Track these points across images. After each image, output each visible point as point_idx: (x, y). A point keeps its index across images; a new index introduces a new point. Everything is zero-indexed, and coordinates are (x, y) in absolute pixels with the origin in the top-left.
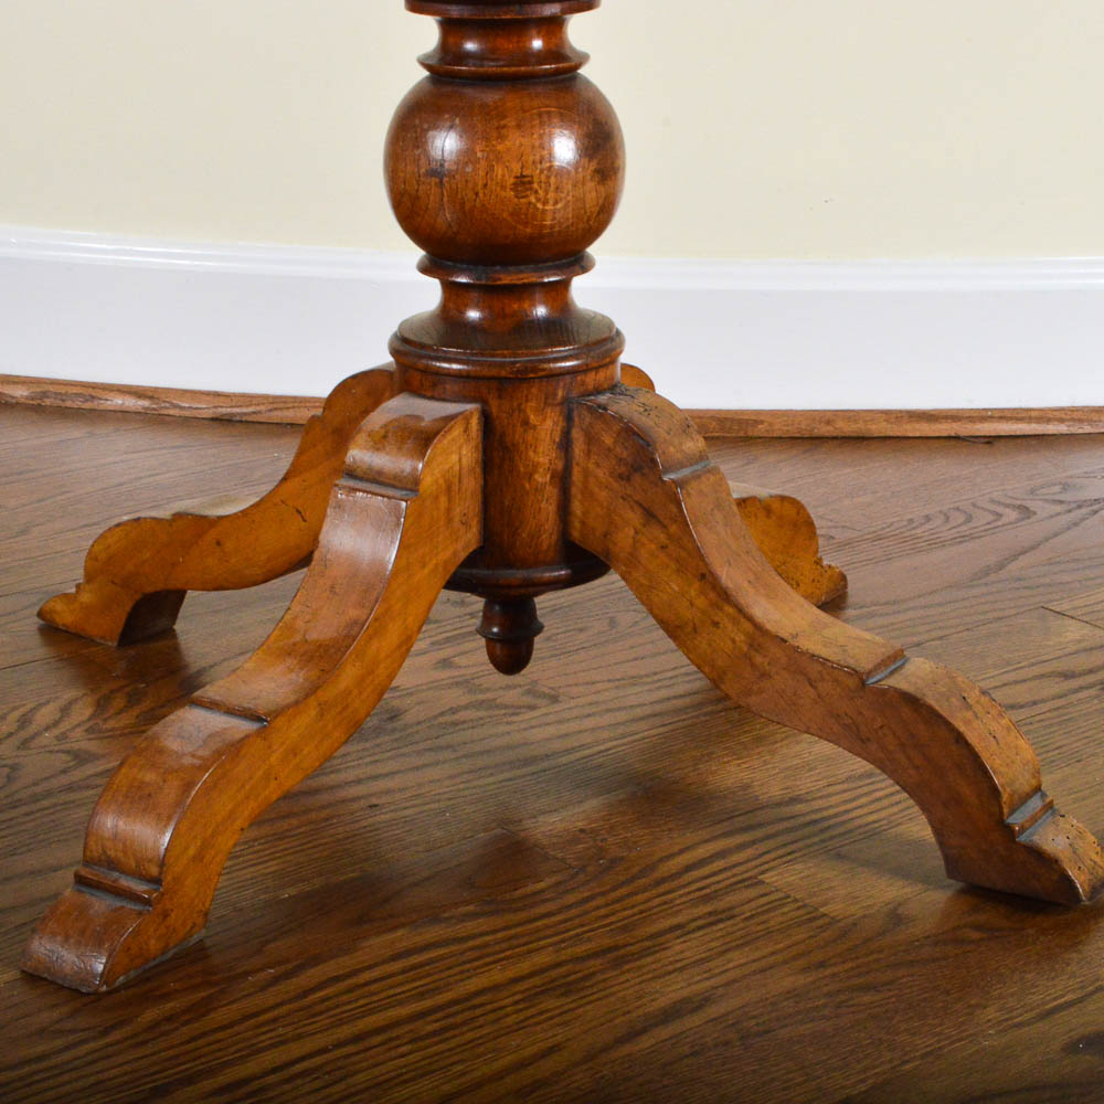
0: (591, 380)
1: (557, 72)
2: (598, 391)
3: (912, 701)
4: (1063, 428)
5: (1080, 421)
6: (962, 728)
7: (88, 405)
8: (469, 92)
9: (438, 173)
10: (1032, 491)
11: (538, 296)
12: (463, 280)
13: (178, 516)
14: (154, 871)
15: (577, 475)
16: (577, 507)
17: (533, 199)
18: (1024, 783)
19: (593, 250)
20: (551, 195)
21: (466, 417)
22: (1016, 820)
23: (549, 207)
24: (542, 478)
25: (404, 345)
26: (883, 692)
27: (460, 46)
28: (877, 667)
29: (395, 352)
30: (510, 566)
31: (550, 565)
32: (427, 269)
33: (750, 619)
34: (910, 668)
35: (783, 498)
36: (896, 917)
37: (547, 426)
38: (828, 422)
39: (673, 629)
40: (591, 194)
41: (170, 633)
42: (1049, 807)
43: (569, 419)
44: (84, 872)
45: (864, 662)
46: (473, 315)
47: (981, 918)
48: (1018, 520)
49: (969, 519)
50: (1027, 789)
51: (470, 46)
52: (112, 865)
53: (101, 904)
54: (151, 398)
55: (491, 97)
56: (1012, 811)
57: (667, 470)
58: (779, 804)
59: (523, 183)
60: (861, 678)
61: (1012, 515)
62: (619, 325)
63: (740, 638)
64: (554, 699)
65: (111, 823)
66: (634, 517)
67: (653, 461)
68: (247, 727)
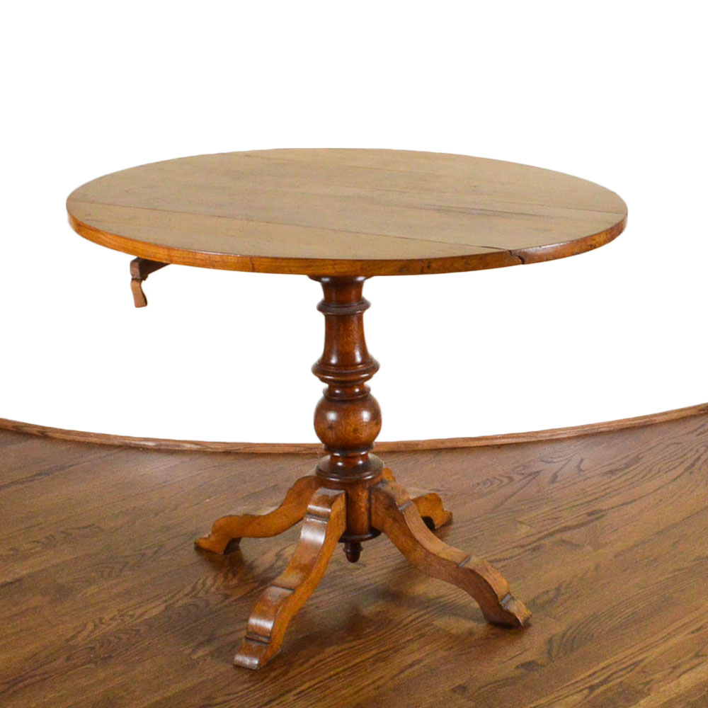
0: (376, 481)
2: (378, 483)
3: (472, 571)
8: (338, 405)
9: (331, 427)
11: (360, 458)
12: (338, 455)
14: (269, 635)
15: (373, 508)
16: (373, 517)
17: (359, 434)
18: (504, 592)
20: (363, 433)
21: (341, 495)
22: (502, 603)
24: (363, 510)
25: (319, 471)
26: (464, 569)
27: (334, 391)
28: (462, 562)
29: (317, 473)
30: (355, 534)
31: (367, 534)
32: (326, 451)
33: (425, 549)
34: (471, 560)
36: (471, 633)
37: (364, 495)
42: (512, 598)
43: (370, 493)
44: (248, 636)
45: (458, 560)
46: (340, 464)
47: (493, 632)
48: (508, 483)
50: (506, 593)
51: (338, 392)
52: (256, 634)
53: (254, 645)
55: (345, 406)
56: (502, 599)
57: (399, 507)
58: (437, 598)
59: (355, 430)
60: (457, 565)
63: (422, 554)
65: (254, 621)
66: (390, 520)
67: (395, 504)
68: (289, 592)
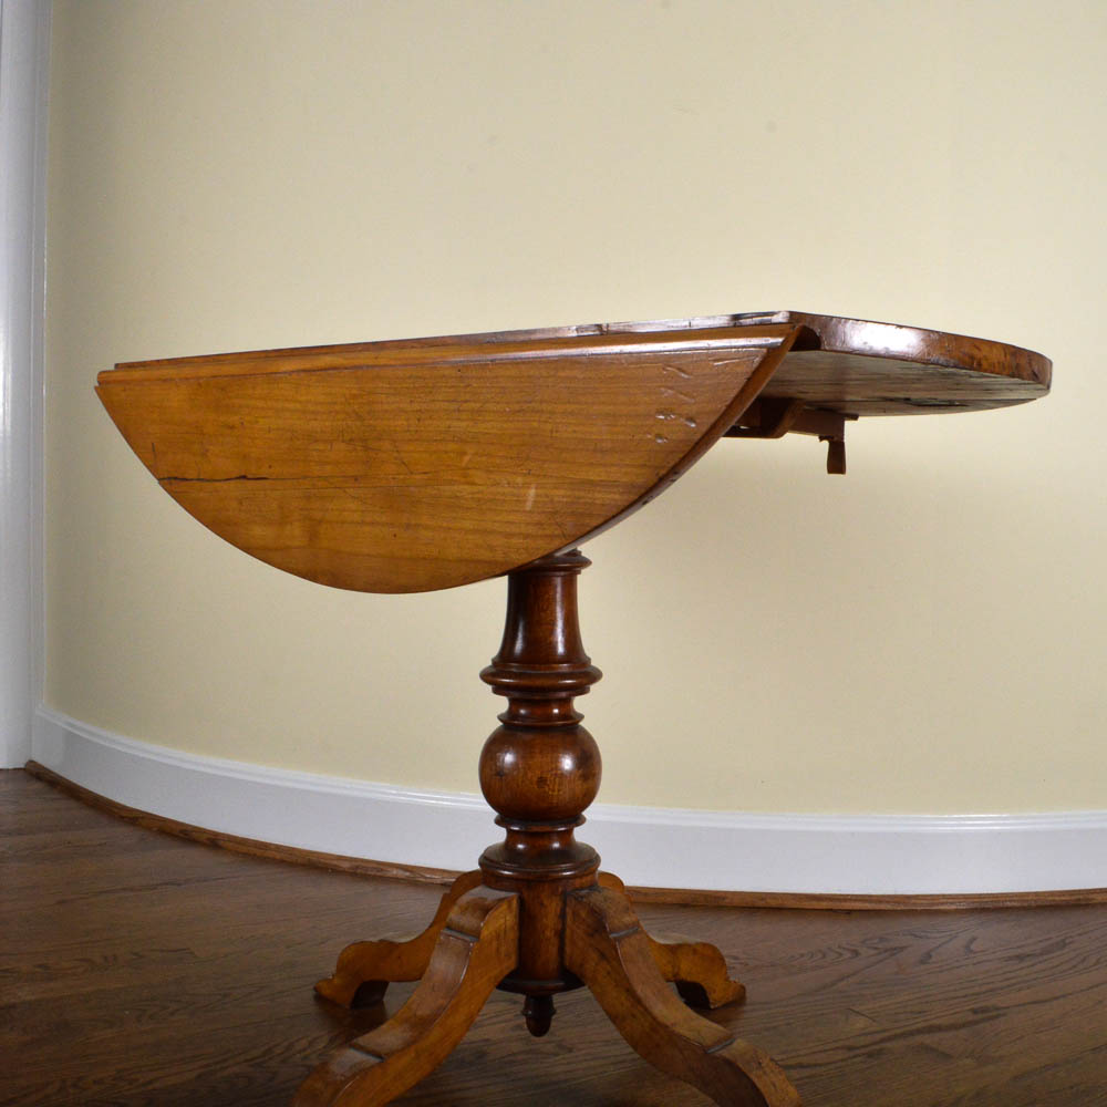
0: (578, 882)
1: (563, 725)
2: (582, 888)
3: (730, 1063)
4: (889, 907)
5: (899, 903)
6: (755, 1080)
7: (379, 874)
8: (519, 734)
10: (863, 942)
11: (554, 838)
12: (515, 828)
13: (381, 941)
15: (568, 932)
16: (568, 949)
17: (547, 789)
19: (585, 813)
20: (556, 788)
21: (509, 900)
23: (556, 793)
24: (549, 933)
25: (486, 860)
26: (715, 1058)
27: (518, 711)
28: (715, 1044)
29: (480, 864)
31: (554, 979)
32: (498, 822)
33: (650, 1014)
34: (735, 1045)
35: (704, 945)
37: (552, 907)
38: (762, 899)
39: (614, 1018)
40: (579, 787)
41: (380, 1003)
43: (565, 904)
45: (709, 1041)
46: (520, 846)
48: (850, 958)
49: (824, 956)
51: (522, 712)
54: (411, 872)
55: (528, 737)
57: (611, 932)
59: (542, 781)
60: (704, 1049)
61: (847, 955)
62: (598, 851)
64: (570, 1050)
66: (594, 956)
67: (605, 928)
68: (373, 1061)
